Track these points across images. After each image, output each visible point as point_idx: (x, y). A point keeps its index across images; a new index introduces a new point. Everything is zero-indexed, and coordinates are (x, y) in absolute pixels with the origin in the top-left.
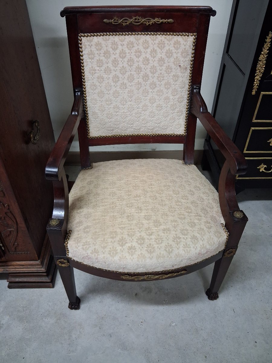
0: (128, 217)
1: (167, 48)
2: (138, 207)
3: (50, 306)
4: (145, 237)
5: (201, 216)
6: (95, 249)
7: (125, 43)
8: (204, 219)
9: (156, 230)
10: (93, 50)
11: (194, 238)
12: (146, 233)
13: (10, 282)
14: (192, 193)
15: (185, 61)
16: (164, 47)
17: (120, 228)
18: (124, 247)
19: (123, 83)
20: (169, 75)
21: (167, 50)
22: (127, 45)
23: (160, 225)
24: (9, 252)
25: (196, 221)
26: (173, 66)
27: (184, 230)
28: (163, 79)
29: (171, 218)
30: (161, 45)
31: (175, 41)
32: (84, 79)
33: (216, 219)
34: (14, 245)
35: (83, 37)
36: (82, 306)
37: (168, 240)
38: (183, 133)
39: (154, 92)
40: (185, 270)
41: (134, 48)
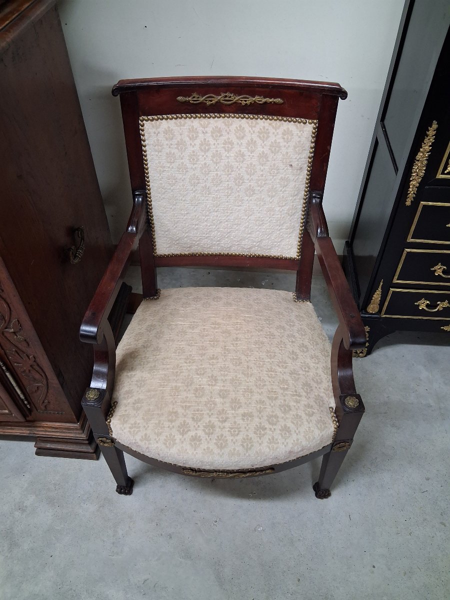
0: (196, 390)
1: (272, 139)
2: (212, 376)
3: (91, 486)
4: (216, 423)
5: (300, 396)
6: (146, 435)
7: (209, 130)
8: (304, 401)
9: (233, 414)
10: (160, 139)
11: (286, 429)
12: (217, 418)
13: (39, 448)
14: (295, 357)
15: (300, 158)
16: (268, 137)
17: (182, 407)
18: (185, 436)
19: (206, 186)
20: (275, 177)
21: (272, 142)
22: (212, 133)
23: (239, 408)
24: (37, 410)
25: (292, 404)
27: (272, 416)
28: (265, 184)
29: (256, 397)
30: (263, 135)
32: (148, 178)
33: (323, 401)
34: (43, 402)
35: (146, 121)
36: (136, 490)
37: (247, 431)
38: (296, 257)
39: (251, 200)
41: (222, 138)
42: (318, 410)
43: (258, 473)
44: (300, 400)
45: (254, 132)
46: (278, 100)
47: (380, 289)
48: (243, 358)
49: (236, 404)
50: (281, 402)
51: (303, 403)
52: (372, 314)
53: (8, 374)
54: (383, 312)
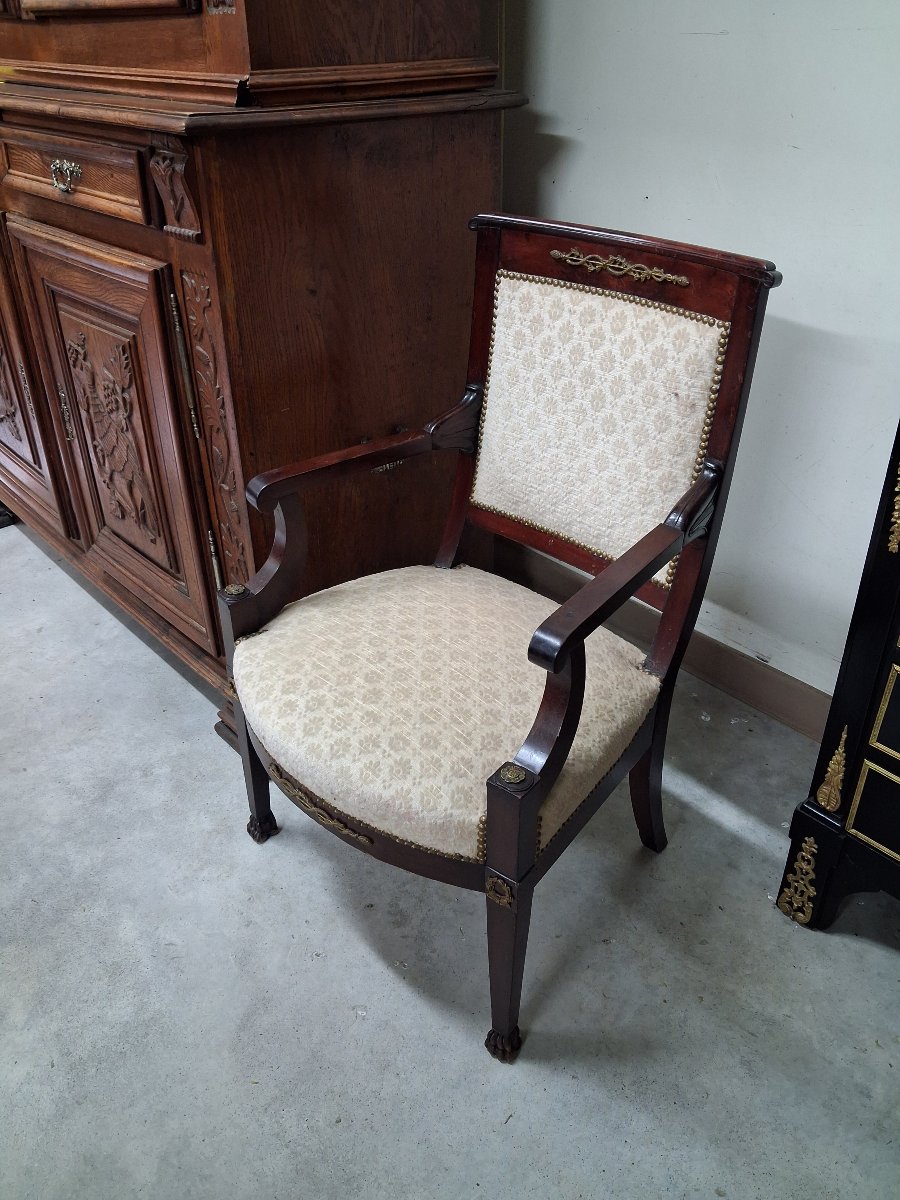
0: (348, 656)
1: (659, 341)
2: (383, 654)
4: (328, 702)
5: (469, 743)
7: (579, 309)
8: (467, 753)
9: (358, 704)
10: (513, 308)
11: (404, 767)
12: (336, 698)
13: (221, 721)
15: (693, 386)
16: (654, 337)
17: (314, 664)
18: (283, 696)
19: (552, 399)
20: (649, 410)
21: (657, 347)
22: (582, 315)
23: (373, 702)
25: (446, 743)
26: (662, 392)
27: (404, 739)
28: (633, 418)
29: (407, 705)
30: (649, 333)
31: (679, 331)
32: (490, 368)
35: (505, 277)
37: (354, 733)
39: (608, 442)
40: (372, 841)
41: (593, 325)
42: (477, 778)
43: (346, 831)
44: (462, 747)
45: (637, 325)
46: (683, 280)
47: (841, 749)
48: (446, 657)
49: (374, 696)
50: (432, 732)
51: (462, 752)
52: (823, 810)
53: (214, 561)
54: (851, 820)
